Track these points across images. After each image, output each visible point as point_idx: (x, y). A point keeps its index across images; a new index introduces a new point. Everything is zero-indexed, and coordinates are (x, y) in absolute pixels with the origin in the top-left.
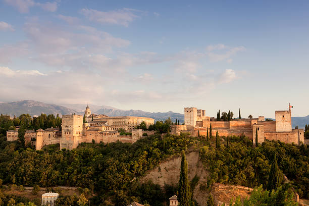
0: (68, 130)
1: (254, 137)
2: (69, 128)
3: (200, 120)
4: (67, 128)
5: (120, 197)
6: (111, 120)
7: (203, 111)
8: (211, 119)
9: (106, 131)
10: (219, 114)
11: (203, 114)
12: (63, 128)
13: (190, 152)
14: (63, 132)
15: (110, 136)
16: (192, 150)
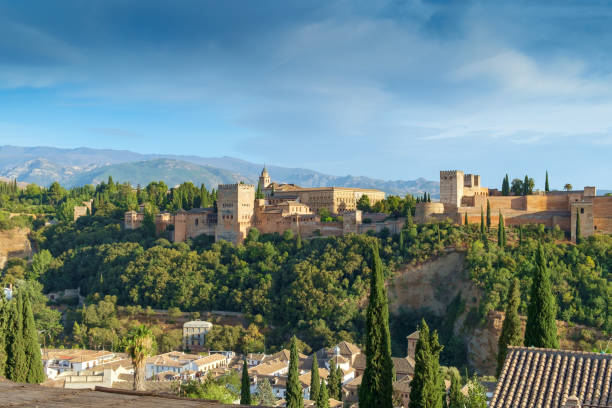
0: (228, 211)
1: (574, 226)
2: (231, 209)
3: (470, 194)
4: (227, 209)
5: (318, 333)
6: (306, 194)
7: (476, 178)
8: (492, 193)
9: (296, 215)
10: (505, 183)
11: (476, 183)
12: (220, 208)
13: (449, 253)
14: (220, 214)
15: (303, 223)
16: (452, 249)
